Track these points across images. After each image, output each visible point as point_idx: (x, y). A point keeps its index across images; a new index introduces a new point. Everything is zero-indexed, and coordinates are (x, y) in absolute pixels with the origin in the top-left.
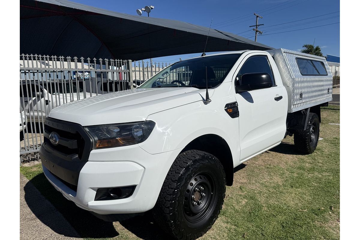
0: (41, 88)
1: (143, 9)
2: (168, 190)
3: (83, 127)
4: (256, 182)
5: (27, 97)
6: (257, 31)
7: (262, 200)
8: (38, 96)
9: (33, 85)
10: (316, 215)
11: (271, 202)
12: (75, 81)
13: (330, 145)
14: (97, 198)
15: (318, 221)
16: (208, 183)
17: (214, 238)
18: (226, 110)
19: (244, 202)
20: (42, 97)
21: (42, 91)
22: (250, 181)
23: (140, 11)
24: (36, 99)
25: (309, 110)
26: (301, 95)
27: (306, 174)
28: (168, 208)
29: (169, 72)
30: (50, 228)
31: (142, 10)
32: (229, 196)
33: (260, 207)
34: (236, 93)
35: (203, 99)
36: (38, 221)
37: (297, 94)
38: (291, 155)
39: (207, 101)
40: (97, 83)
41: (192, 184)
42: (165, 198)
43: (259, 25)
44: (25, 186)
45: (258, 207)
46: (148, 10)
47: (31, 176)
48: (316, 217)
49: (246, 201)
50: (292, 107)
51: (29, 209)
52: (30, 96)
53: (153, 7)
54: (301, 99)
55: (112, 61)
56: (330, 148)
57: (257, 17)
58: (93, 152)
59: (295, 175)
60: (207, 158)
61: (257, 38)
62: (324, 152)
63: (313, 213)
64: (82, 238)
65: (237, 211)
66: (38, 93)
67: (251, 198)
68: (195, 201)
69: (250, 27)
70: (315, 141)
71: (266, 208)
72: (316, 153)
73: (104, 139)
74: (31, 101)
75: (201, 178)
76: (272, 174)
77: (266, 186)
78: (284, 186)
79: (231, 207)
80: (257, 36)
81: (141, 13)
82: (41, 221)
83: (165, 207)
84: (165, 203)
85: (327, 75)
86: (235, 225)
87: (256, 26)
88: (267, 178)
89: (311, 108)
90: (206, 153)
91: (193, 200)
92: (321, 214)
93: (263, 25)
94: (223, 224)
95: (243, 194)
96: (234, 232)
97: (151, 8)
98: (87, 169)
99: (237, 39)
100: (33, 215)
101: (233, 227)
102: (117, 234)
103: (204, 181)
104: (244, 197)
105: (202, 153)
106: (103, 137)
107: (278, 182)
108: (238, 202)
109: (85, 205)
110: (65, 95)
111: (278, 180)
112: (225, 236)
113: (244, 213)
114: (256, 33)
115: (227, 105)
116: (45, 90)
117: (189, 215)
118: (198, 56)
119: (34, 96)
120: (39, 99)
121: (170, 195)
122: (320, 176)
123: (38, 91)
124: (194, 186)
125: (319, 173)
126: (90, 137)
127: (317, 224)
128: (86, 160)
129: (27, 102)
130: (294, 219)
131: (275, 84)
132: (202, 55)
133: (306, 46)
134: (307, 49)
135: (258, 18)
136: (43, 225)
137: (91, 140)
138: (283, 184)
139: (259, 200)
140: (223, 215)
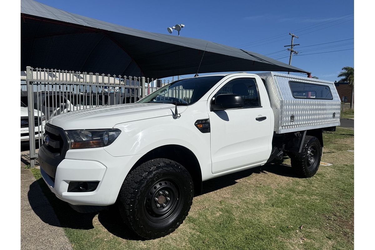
0: (64, 99)
1: (174, 27)
2: (130, 190)
3: (65, 130)
4: (238, 198)
5: (52, 107)
6: (292, 51)
7: (236, 214)
8: (62, 107)
9: (58, 96)
10: (283, 232)
11: (245, 217)
12: (101, 95)
13: (336, 171)
14: (70, 190)
15: (281, 237)
16: (174, 190)
17: (175, 240)
18: (196, 125)
19: (218, 214)
20: (65, 107)
21: (65, 102)
22: (233, 196)
23: (171, 29)
24: (59, 109)
25: (305, 133)
26: (292, 117)
27: (294, 195)
28: (129, 204)
29: (168, 90)
30: (40, 218)
31: (172, 29)
32: (206, 207)
33: (232, 220)
34: (211, 111)
35: (173, 114)
36: (32, 212)
37: (287, 116)
38: (288, 177)
39: (175, 115)
40: (120, 97)
41: (155, 188)
42: (127, 196)
43: (294, 45)
44: (31, 184)
45: (231, 220)
46: (178, 28)
47: (39, 176)
48: (282, 233)
49: (221, 213)
50: (280, 128)
51: (28, 202)
52: (55, 106)
53: (184, 26)
54: (292, 121)
55: (136, 79)
56: (334, 174)
57: (293, 36)
58: (70, 151)
59: (283, 196)
60: (173, 166)
61: (291, 58)
62: (325, 177)
63: (280, 229)
64: (62, 227)
65: (208, 221)
66: (62, 104)
67: (227, 211)
68: (159, 204)
69: (285, 46)
70: (315, 165)
71: (237, 222)
72: (316, 177)
73: (79, 142)
74: (55, 111)
75: (166, 183)
76: (258, 192)
77: (247, 203)
78: (266, 204)
79: (204, 217)
80: (292, 57)
81: (172, 31)
82: (35, 212)
83: (127, 204)
84: (127, 200)
85: (332, 99)
86: (200, 232)
87: (292, 46)
88: (251, 196)
89: (308, 131)
90: (172, 161)
91: (156, 202)
92: (287, 231)
93: (299, 45)
94: (188, 230)
95: (220, 207)
96: (196, 238)
97: (182, 26)
98: (63, 165)
99: (261, 60)
100: (30, 207)
101: (198, 233)
102: (92, 227)
103: (169, 186)
104: (220, 210)
105: (168, 161)
106: (78, 140)
107: (261, 200)
108: (212, 213)
109: (60, 195)
110: (85, 106)
111: (262, 198)
112: (186, 239)
113: (214, 223)
114: (291, 53)
115: (198, 121)
116: (68, 100)
117: (152, 215)
118: (192, 76)
119: (58, 107)
120: (62, 110)
121: (132, 194)
122: (308, 199)
123: (62, 102)
124: (157, 189)
125: (309, 196)
126: (68, 139)
127: (279, 239)
128: (63, 158)
129: (52, 111)
130: (260, 233)
131: (260, 106)
132: (195, 76)
133: (346, 69)
134: (346, 72)
135: (294, 38)
136: (35, 214)
137: (68, 142)
138: (265, 203)
139: (234, 214)
140: (192, 222)
